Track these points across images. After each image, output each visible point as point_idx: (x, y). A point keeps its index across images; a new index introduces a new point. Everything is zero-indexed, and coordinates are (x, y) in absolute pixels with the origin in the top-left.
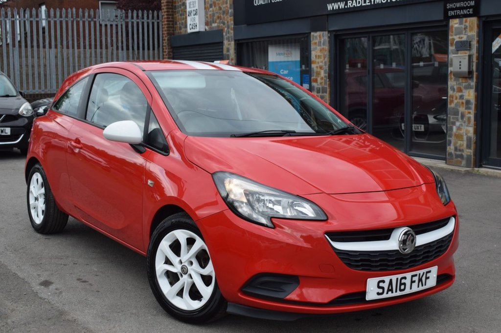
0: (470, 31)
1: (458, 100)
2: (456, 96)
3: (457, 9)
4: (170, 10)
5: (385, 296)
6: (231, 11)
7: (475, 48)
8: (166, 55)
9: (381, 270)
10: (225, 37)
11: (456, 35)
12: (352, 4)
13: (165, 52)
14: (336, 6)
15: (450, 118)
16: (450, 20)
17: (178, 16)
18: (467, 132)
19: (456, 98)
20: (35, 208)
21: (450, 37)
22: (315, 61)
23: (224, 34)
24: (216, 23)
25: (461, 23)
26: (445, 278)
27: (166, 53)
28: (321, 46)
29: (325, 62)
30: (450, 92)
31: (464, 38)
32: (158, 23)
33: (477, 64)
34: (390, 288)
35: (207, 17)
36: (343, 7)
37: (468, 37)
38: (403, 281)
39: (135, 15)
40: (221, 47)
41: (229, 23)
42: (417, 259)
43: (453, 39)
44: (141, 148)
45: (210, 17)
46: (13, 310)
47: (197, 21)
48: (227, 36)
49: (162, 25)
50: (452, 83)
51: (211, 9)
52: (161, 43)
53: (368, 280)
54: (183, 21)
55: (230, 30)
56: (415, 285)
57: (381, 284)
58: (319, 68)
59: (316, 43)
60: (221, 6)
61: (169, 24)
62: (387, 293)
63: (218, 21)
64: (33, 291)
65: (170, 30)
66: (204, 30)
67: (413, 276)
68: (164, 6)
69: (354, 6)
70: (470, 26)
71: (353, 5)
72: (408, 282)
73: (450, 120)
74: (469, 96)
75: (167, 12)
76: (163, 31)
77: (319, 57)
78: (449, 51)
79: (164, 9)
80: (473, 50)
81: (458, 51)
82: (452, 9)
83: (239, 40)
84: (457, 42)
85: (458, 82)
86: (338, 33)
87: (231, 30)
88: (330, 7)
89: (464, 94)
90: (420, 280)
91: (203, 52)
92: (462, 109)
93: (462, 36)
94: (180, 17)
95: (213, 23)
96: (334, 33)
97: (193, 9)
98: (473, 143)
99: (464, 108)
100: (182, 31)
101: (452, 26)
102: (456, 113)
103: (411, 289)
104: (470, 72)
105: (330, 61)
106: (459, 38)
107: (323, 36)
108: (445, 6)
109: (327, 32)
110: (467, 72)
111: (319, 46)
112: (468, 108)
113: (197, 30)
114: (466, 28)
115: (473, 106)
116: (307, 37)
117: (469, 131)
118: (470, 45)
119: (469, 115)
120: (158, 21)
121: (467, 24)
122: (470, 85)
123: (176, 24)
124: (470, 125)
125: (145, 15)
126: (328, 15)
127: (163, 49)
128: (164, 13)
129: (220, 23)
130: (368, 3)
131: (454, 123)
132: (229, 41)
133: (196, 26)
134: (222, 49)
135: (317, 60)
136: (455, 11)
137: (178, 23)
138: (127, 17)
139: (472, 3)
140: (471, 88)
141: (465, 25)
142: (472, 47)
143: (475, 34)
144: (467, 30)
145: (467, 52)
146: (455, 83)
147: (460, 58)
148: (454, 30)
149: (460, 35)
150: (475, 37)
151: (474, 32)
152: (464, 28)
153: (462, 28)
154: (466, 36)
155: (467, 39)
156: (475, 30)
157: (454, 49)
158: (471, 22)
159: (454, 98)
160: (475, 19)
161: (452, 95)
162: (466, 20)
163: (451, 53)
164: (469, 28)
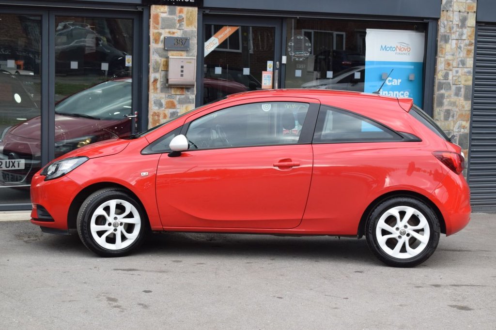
0: (188, 25)
2: (165, 114)
7: (196, 48)
11: (163, 28)
16: (153, 6)
19: (165, 117)
21: (152, 31)
25: (172, 13)
30: (153, 109)
31: (178, 34)
43: (160, 34)
50: (156, 95)
70: (188, 19)
78: (152, 50)
81: (167, 50)
84: (166, 38)
85: (167, 95)
89: (178, 110)
93: (174, 30)
101: (157, 16)
106: (169, 32)
114: (181, 21)
118: (188, 44)
121: (184, 15)
122: (189, 98)
140: (190, 102)
141: (179, 16)
142: (190, 47)
143: (196, 29)
144: (183, 23)
145: (184, 53)
146: (163, 95)
147: (182, 62)
148: (160, 22)
149: (170, 28)
150: (196, 34)
151: (194, 27)
152: (179, 20)
153: (175, 20)
154: (182, 31)
155: (183, 36)
156: (196, 24)
157: (160, 48)
158: (189, 14)
159: (162, 116)
160: (196, 9)
161: (156, 112)
162: (181, 9)
163: (155, 53)
164: (186, 20)
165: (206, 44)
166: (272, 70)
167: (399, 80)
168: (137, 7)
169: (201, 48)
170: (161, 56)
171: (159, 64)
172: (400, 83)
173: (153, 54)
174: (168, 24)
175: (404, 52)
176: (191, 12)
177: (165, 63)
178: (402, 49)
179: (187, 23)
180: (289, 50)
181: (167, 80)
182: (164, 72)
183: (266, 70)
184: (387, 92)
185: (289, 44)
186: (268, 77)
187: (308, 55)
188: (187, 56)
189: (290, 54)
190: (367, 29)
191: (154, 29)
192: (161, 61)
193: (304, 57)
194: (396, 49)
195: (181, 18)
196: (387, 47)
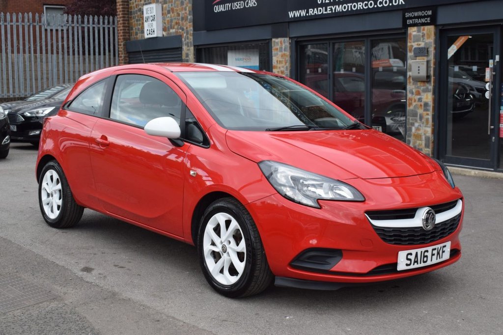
0: (427, 39)
1: (416, 103)
2: (415, 99)
3: (415, 17)
4: (126, 16)
5: (412, 267)
6: (190, 17)
7: (433, 54)
8: (122, 60)
9: (409, 244)
10: (184, 43)
11: (414, 42)
12: (313, 12)
13: (121, 57)
14: (297, 14)
15: (409, 119)
16: (409, 28)
17: (133, 21)
18: (425, 132)
19: (415, 101)
20: (48, 204)
21: (409, 44)
22: (277, 66)
23: (183, 39)
24: (174, 28)
25: (419, 31)
26: (455, 253)
27: (123, 58)
28: (282, 51)
29: (287, 67)
30: (409, 95)
31: (422, 45)
32: (114, 29)
33: (435, 69)
34: (416, 260)
35: (165, 23)
36: (304, 15)
37: (426, 44)
38: (426, 254)
39: (91, 20)
40: (180, 52)
41: (189, 29)
42: (436, 235)
43: (412, 46)
44: (180, 142)
45: (168, 23)
46: (65, 293)
47: (155, 27)
48: (186, 42)
49: (118, 30)
50: (410, 86)
51: (169, 15)
52: (116, 48)
53: (400, 252)
54: (140, 27)
55: (189, 36)
56: (434, 257)
57: (409, 257)
58: (280, 73)
59: (277, 49)
60: (180, 13)
61: (125, 30)
62: (414, 264)
63: (176, 27)
64: (77, 276)
65: (126, 36)
66: (162, 36)
67: (433, 250)
68: (120, 11)
69: (315, 14)
70: (428, 34)
71: (315, 12)
72: (429, 254)
73: (409, 121)
74: (427, 98)
75: (123, 17)
76: (118, 36)
77: (280, 62)
78: (408, 57)
79: (119, 15)
80: (430, 56)
81: (416, 56)
82: (410, 18)
83: (198, 46)
84: (415, 48)
85: (416, 86)
86: (299, 40)
87: (191, 36)
88: (291, 15)
89: (422, 97)
90: (438, 253)
91: (161, 57)
92: (420, 111)
93: (420, 43)
94: (136, 22)
95: (171, 28)
96: (295, 40)
97: (150, 15)
98: (431, 142)
99: (422, 110)
100: (138, 36)
101: (411, 34)
102: (415, 114)
103: (431, 261)
104: (428, 77)
105: (291, 66)
106: (417, 44)
107: (284, 42)
108: (404, 15)
109: (288, 39)
110: (426, 77)
111: (280, 52)
112: (426, 110)
113: (154, 35)
114: (423, 36)
115: (431, 108)
116: (268, 43)
117: (428, 131)
118: (428, 51)
119: (427, 117)
120: (114, 26)
121: (425, 32)
122: (428, 88)
123: (132, 29)
124: (429, 126)
125: (101, 21)
126: (289, 22)
127: (119, 54)
128: (119, 18)
129: (178, 29)
130: (329, 11)
131: (413, 124)
132: (188, 46)
133: (154, 31)
134: (181, 54)
135: (278, 65)
136: (414, 20)
137: (134, 29)
138: (83, 22)
139: (430, 13)
140: (429, 92)
141: (423, 33)
142: (429, 53)
143: (433, 40)
144: (425, 37)
145: (425, 58)
146: (413, 87)
147: (419, 64)
148: (413, 38)
149: (418, 42)
150: (433, 44)
151: (431, 39)
153: (420, 35)
154: (424, 43)
155: (425, 46)
156: (433, 37)
157: (413, 54)
159: (413, 100)
160: (432, 27)
161: (411, 98)
162: (424, 28)
163: (410, 59)
165: (449, 50)
166: (492, 67)
168: (401, 30)
169: (439, 54)
176: (429, 29)
179: (427, 37)
183: (488, 67)
186: (490, 72)
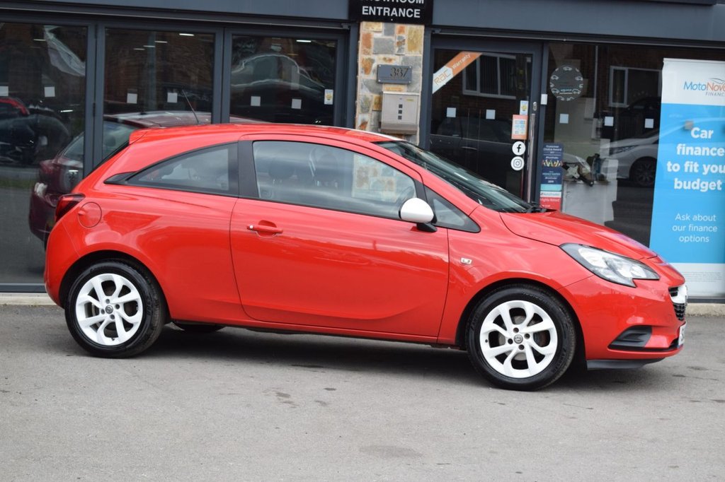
0: (410, 50)
3: (383, 4)
7: (421, 81)
11: (376, 54)
16: (364, 23)
21: (362, 57)
25: (389, 32)
31: (397, 61)
43: (372, 61)
70: (411, 41)
80: (418, 85)
81: (381, 83)
82: (370, 3)
84: (380, 67)
93: (390, 56)
101: (368, 37)
106: (385, 59)
110: (415, 127)
114: (401, 43)
118: (410, 75)
121: (405, 36)
136: (380, 8)
141: (399, 37)
142: (413, 79)
143: (421, 56)
144: (403, 46)
145: (404, 88)
147: (401, 99)
148: (373, 44)
149: (386, 53)
150: (421, 62)
151: (418, 52)
152: (398, 43)
153: (393, 42)
154: (402, 57)
155: (404, 65)
156: (422, 48)
157: (371, 80)
158: (413, 34)
159: (371, 173)
160: (421, 28)
161: (364, 167)
162: (402, 28)
163: (364, 86)
164: (408, 43)
165: (436, 76)
166: (527, 114)
167: (710, 131)
168: (342, 24)
169: (428, 82)
170: (372, 91)
171: (370, 102)
172: (712, 135)
173: (362, 88)
174: (384, 48)
175: (719, 91)
176: (415, 32)
177: (377, 101)
178: (716, 88)
179: (409, 46)
180: (552, 86)
181: (380, 123)
182: (376, 112)
183: (518, 113)
184: (692, 148)
185: (552, 78)
186: (521, 122)
187: (579, 93)
188: (407, 91)
189: (553, 92)
190: (665, 59)
191: (364, 53)
192: (373, 97)
193: (573, 95)
194: (706, 88)
195: (401, 40)
196: (693, 84)
